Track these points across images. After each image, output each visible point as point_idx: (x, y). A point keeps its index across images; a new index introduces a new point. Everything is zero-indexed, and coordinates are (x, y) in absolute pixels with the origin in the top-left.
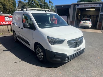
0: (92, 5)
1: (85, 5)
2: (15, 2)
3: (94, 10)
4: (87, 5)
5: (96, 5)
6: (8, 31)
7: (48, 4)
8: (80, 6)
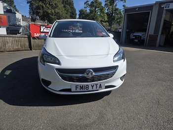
7: (121, 11)
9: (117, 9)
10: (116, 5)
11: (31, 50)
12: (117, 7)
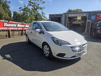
0: (80, 14)
1: (74, 14)
2: (11, 12)
3: (80, 19)
4: (76, 14)
5: (84, 15)
6: (6, 36)
7: (41, 15)
8: (70, 15)
9: (38, 14)
10: (38, 11)
11: (9, 37)
12: (39, 12)
